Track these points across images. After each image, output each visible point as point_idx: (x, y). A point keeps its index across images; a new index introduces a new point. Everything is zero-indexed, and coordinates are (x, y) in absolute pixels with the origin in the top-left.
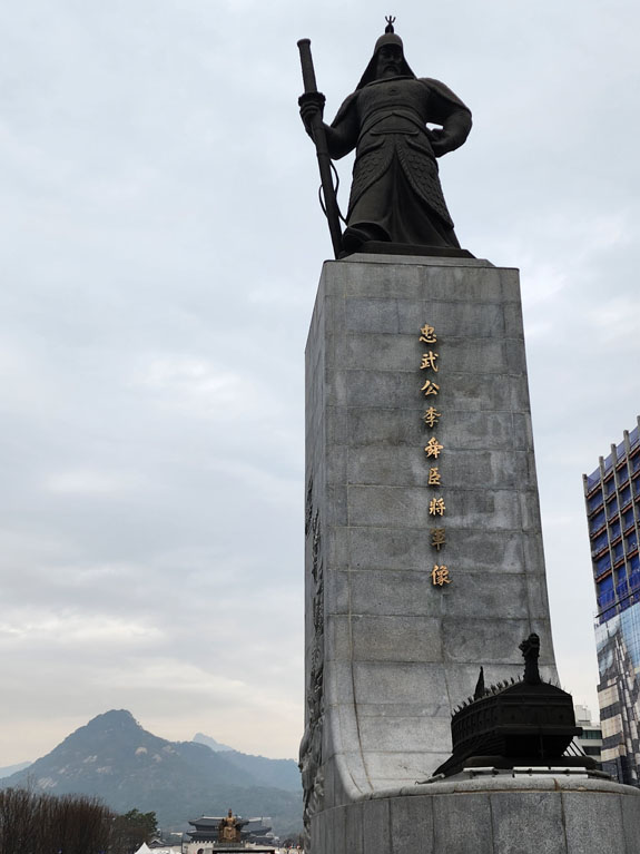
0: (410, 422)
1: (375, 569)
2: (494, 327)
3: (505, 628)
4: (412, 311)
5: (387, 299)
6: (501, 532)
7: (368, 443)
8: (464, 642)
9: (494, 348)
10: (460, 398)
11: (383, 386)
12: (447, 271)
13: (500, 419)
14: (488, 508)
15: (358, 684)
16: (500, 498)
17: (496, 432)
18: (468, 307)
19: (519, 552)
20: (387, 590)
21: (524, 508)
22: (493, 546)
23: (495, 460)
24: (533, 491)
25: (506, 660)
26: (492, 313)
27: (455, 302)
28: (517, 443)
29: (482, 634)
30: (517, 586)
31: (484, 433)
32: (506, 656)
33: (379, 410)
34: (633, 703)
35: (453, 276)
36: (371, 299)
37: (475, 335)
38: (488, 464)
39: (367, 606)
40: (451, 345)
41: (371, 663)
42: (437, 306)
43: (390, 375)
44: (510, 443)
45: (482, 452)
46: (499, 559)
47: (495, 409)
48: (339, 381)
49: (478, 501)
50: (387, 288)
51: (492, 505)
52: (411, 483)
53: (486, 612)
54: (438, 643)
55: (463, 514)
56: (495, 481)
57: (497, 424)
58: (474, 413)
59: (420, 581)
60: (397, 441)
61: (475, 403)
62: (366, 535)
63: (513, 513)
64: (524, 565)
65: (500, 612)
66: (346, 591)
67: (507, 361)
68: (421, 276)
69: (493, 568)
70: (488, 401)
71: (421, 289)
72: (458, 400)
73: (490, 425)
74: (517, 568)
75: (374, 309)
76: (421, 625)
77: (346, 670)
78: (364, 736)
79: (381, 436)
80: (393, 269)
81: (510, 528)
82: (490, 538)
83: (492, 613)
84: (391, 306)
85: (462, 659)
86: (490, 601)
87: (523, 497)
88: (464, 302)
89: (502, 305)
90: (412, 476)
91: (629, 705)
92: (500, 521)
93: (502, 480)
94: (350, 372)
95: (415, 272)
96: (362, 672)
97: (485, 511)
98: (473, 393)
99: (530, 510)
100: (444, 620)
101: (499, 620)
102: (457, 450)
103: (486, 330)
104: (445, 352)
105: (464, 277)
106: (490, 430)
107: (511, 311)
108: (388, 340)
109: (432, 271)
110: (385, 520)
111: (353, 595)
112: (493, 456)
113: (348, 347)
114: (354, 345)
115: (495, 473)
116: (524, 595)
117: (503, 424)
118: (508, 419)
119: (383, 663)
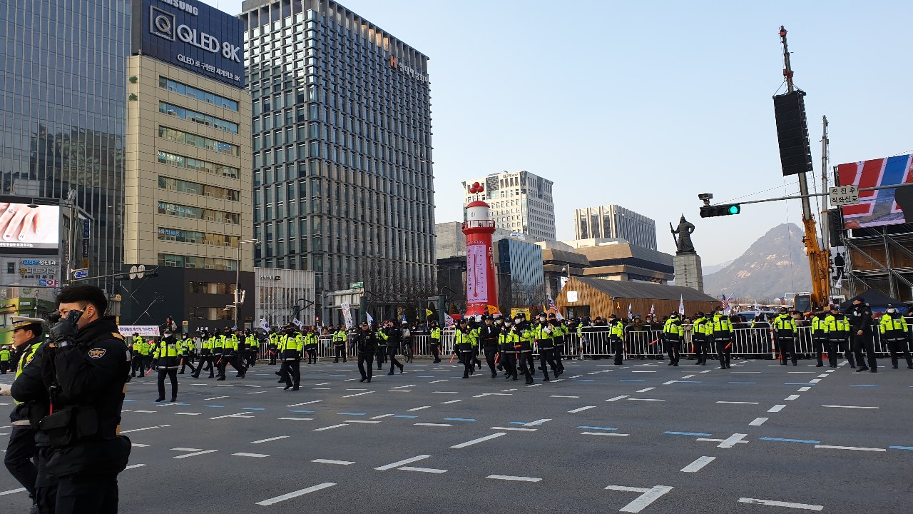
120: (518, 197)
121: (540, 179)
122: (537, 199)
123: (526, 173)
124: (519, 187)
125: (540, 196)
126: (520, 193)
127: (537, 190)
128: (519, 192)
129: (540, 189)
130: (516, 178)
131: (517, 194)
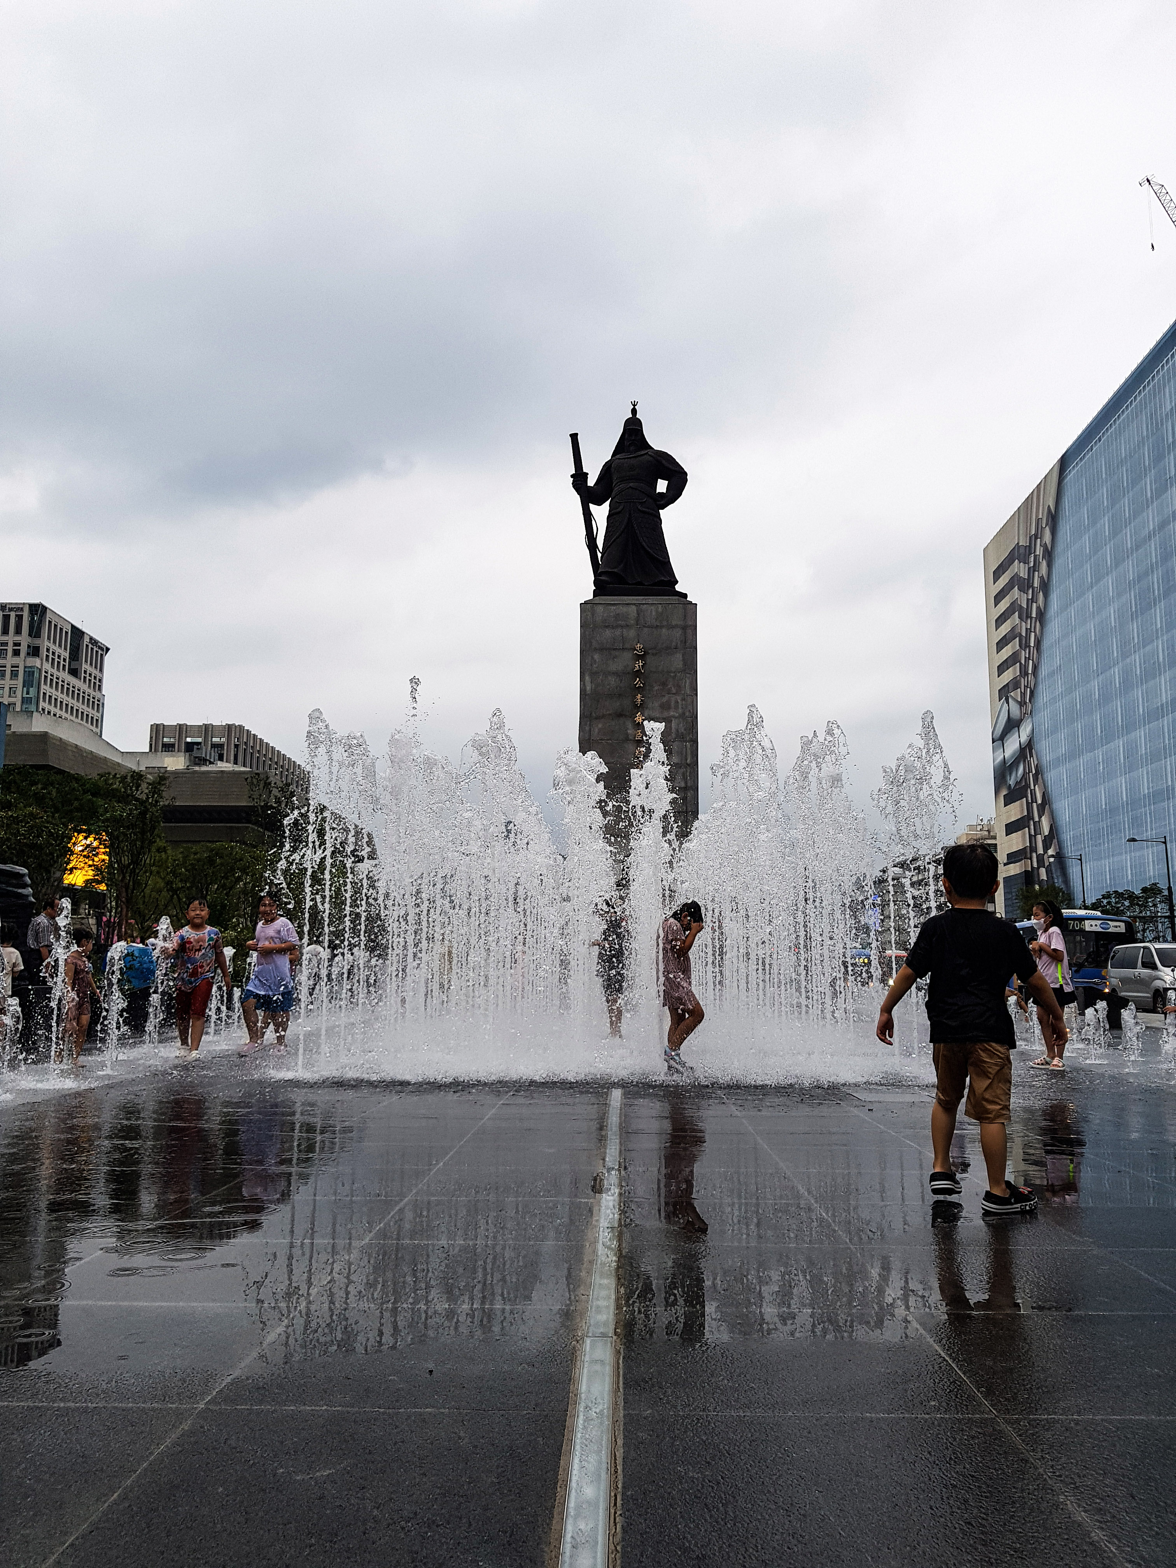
0: (627, 702)
2: (680, 643)
4: (631, 634)
5: (616, 626)
6: (675, 765)
7: (604, 716)
9: (679, 655)
10: (657, 687)
11: (613, 681)
12: (653, 607)
13: (679, 699)
16: (676, 745)
17: (676, 708)
18: (664, 630)
19: (684, 775)
21: (689, 751)
23: (674, 724)
24: (695, 742)
26: (678, 633)
27: (657, 627)
28: (687, 714)
31: (668, 708)
33: (609, 696)
34: (1040, 817)
35: (657, 610)
36: (607, 627)
37: (667, 648)
38: (671, 726)
40: (653, 655)
42: (646, 630)
43: (615, 674)
44: (684, 713)
47: (677, 693)
48: (587, 678)
50: (616, 620)
51: (671, 750)
52: (627, 739)
56: (674, 735)
57: (676, 702)
58: (664, 696)
60: (620, 715)
61: (665, 689)
63: (682, 754)
64: (686, 783)
67: (685, 664)
68: (637, 611)
70: (672, 689)
71: (637, 621)
73: (673, 703)
74: (682, 785)
75: (608, 633)
79: (610, 712)
80: (620, 607)
81: (680, 763)
84: (618, 632)
87: (689, 745)
88: (662, 627)
89: (684, 628)
90: (627, 735)
91: (1037, 819)
92: (675, 759)
93: (677, 735)
94: (593, 673)
95: (634, 607)
98: (664, 684)
99: (692, 752)
103: (674, 644)
104: (649, 659)
105: (663, 611)
106: (673, 706)
107: (689, 631)
108: (616, 653)
109: (644, 607)
110: (611, 760)
112: (673, 721)
113: (592, 658)
114: (596, 656)
115: (674, 731)
117: (680, 703)
118: (683, 700)
120: (19, 661)
121: (77, 633)
122: (65, 676)
123: (45, 609)
124: (24, 639)
125: (74, 672)
126: (23, 654)
127: (67, 655)
128: (23, 649)
129: (75, 654)
130: (20, 618)
131: (16, 653)
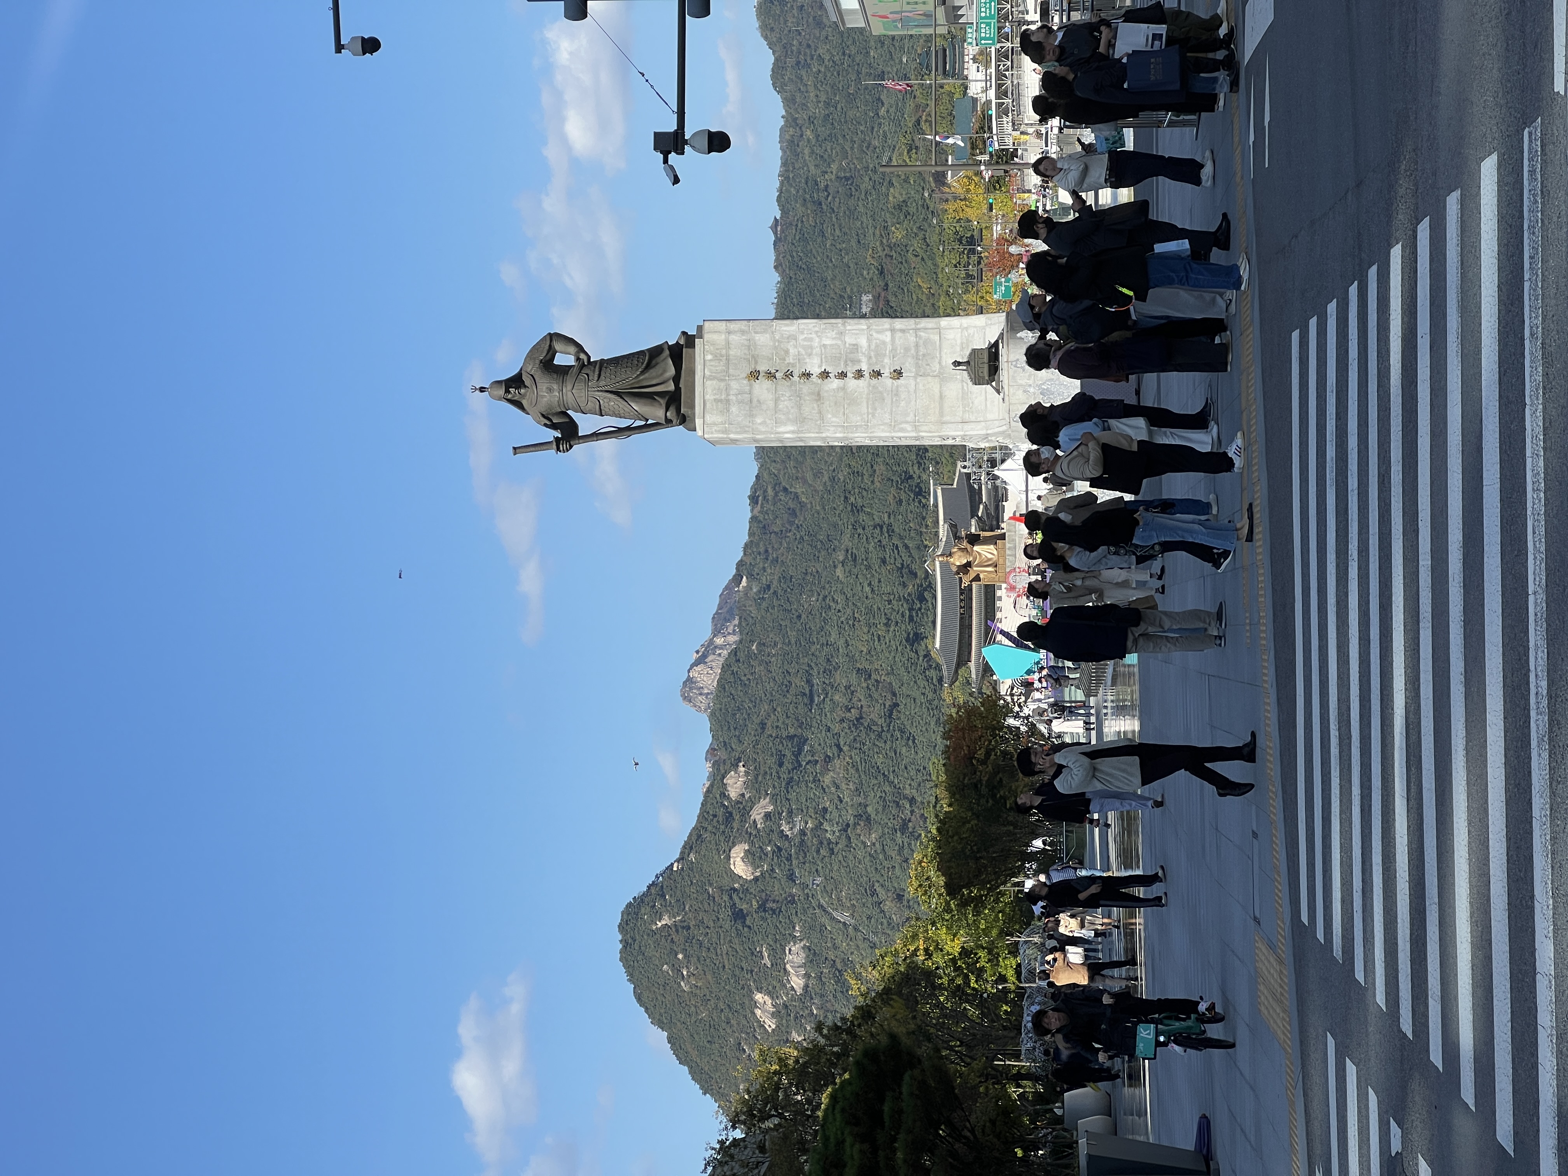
0: (806, 388)
1: (892, 410)
2: (744, 337)
3: (921, 342)
4: (734, 385)
5: (728, 401)
6: (869, 340)
7: (820, 413)
8: (928, 365)
9: (757, 338)
10: (790, 360)
11: (784, 404)
12: (708, 363)
13: (802, 337)
14: (856, 347)
15: (953, 421)
16: (849, 340)
17: (811, 340)
18: (731, 353)
19: (878, 332)
20: (903, 404)
21: (854, 327)
22: (877, 346)
23: (828, 342)
25: (938, 343)
27: (728, 360)
28: (817, 329)
29: (924, 355)
30: (898, 335)
31: (811, 347)
32: (935, 343)
33: (800, 407)
35: (710, 360)
36: (728, 410)
37: (749, 349)
38: (831, 345)
39: (912, 415)
40: (756, 363)
41: (942, 414)
42: (731, 371)
43: (777, 400)
44: (816, 332)
45: (823, 348)
46: (884, 343)
47: (796, 339)
49: (851, 353)
50: (721, 401)
51: (854, 345)
52: (843, 389)
53: (913, 351)
54: (929, 378)
55: (859, 361)
56: (840, 342)
57: (805, 339)
58: (799, 352)
59: (897, 386)
60: (818, 397)
61: (792, 351)
62: (873, 416)
63: (858, 334)
64: (887, 330)
65: (912, 345)
66: (903, 426)
68: (711, 380)
69: (889, 347)
70: (791, 343)
71: (721, 380)
72: (791, 361)
73: (805, 343)
74: (889, 333)
75: (734, 409)
76: (921, 386)
77: (945, 426)
78: (979, 419)
79: (815, 405)
80: (707, 397)
81: (866, 336)
82: (873, 347)
83: (913, 349)
84: (732, 398)
85: (938, 366)
86: (907, 349)
87: (848, 328)
88: (728, 356)
89: (729, 333)
90: (838, 389)
92: (863, 342)
93: (840, 339)
94: (776, 423)
95: (708, 383)
96: (947, 418)
97: (857, 349)
98: (787, 352)
100: (917, 375)
101: (917, 345)
102: (822, 362)
103: (746, 343)
104: (762, 368)
105: (711, 354)
106: (809, 343)
108: (755, 400)
109: (707, 373)
110: (865, 404)
111: (907, 422)
112: (825, 343)
113: (760, 424)
114: (759, 420)
115: (834, 342)
116: (903, 331)
117: (806, 336)
118: (802, 333)
119: (941, 407)
